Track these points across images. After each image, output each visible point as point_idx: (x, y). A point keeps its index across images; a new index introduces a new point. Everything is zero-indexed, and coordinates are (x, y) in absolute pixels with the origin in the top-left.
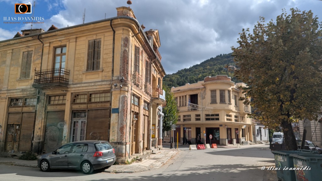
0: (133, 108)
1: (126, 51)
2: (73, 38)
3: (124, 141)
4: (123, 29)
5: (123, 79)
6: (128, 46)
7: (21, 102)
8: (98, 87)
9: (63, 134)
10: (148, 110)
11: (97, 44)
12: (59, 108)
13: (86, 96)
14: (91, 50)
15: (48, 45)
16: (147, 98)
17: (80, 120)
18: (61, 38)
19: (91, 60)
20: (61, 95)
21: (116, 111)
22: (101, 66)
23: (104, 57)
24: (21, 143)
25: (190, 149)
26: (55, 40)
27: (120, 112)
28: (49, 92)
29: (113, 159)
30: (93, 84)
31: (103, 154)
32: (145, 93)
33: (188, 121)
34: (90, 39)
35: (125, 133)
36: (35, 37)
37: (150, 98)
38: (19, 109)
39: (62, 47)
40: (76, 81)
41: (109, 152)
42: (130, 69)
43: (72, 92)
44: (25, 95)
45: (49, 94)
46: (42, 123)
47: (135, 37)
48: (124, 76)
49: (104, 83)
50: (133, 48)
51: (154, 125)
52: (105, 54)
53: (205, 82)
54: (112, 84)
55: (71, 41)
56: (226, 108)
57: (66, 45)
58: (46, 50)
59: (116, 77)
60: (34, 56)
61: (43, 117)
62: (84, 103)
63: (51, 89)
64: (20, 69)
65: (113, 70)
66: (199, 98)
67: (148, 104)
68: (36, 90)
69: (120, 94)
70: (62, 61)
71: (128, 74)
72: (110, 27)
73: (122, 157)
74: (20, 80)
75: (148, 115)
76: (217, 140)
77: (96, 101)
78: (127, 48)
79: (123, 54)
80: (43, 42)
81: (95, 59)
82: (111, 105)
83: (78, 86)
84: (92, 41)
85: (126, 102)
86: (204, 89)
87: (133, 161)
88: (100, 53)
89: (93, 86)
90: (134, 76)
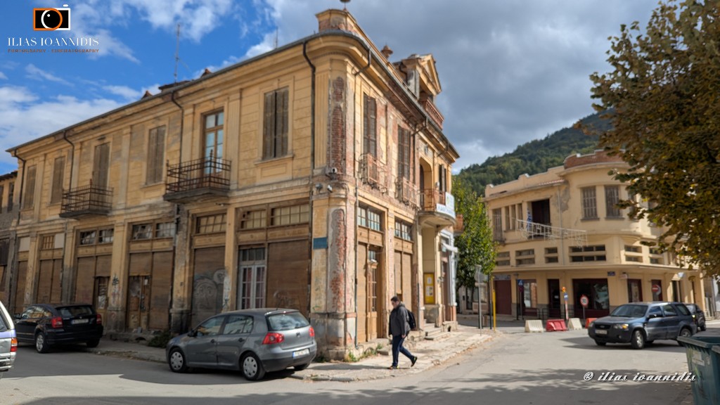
0: (367, 236)
1: (340, 108)
2: (235, 92)
3: (341, 311)
4: (332, 60)
5: (334, 173)
6: (343, 98)
7: (150, 232)
8: (285, 193)
9: (222, 296)
10: (411, 239)
11: (282, 99)
12: (214, 241)
13: (264, 215)
14: (270, 114)
15: (191, 110)
16: (405, 213)
17: (254, 264)
18: (213, 93)
19: (271, 134)
20: (218, 215)
21: (322, 243)
22: (290, 148)
23: (296, 127)
24: (152, 314)
25: (527, 331)
26: (203, 99)
27: (329, 246)
28: (195, 209)
29: (309, 349)
30: (275, 188)
31: (283, 338)
32: (397, 202)
33: (530, 263)
34: (267, 89)
35: (343, 292)
36: (167, 96)
37: (414, 212)
38: (146, 246)
39: (217, 112)
40: (244, 183)
41: (298, 334)
42: (349, 149)
43: (237, 206)
44: (155, 217)
45: (195, 212)
46: (185, 273)
47: (361, 74)
48: (336, 165)
49: (296, 184)
50: (359, 100)
51: (429, 273)
52: (296, 120)
53: (566, 168)
54: (313, 185)
55: (232, 97)
56: (623, 230)
57: (223, 107)
58: (188, 123)
59: (319, 168)
60: (168, 137)
61: (188, 261)
62: (261, 229)
63: (199, 201)
64: (145, 165)
65: (313, 155)
66: (553, 210)
67: (410, 226)
68: (174, 206)
69: (329, 205)
70: (219, 142)
71: (345, 159)
72: (304, 59)
73: (338, 345)
74: (146, 188)
75: (411, 252)
76: (602, 309)
77: (283, 223)
78: (342, 101)
79: (334, 116)
80: (182, 106)
81: (279, 134)
82: (311, 230)
83: (248, 192)
84: (271, 94)
85: (342, 223)
86: (565, 186)
87: (366, 355)
88: (287, 117)
89: (276, 191)
90: (364, 165)
